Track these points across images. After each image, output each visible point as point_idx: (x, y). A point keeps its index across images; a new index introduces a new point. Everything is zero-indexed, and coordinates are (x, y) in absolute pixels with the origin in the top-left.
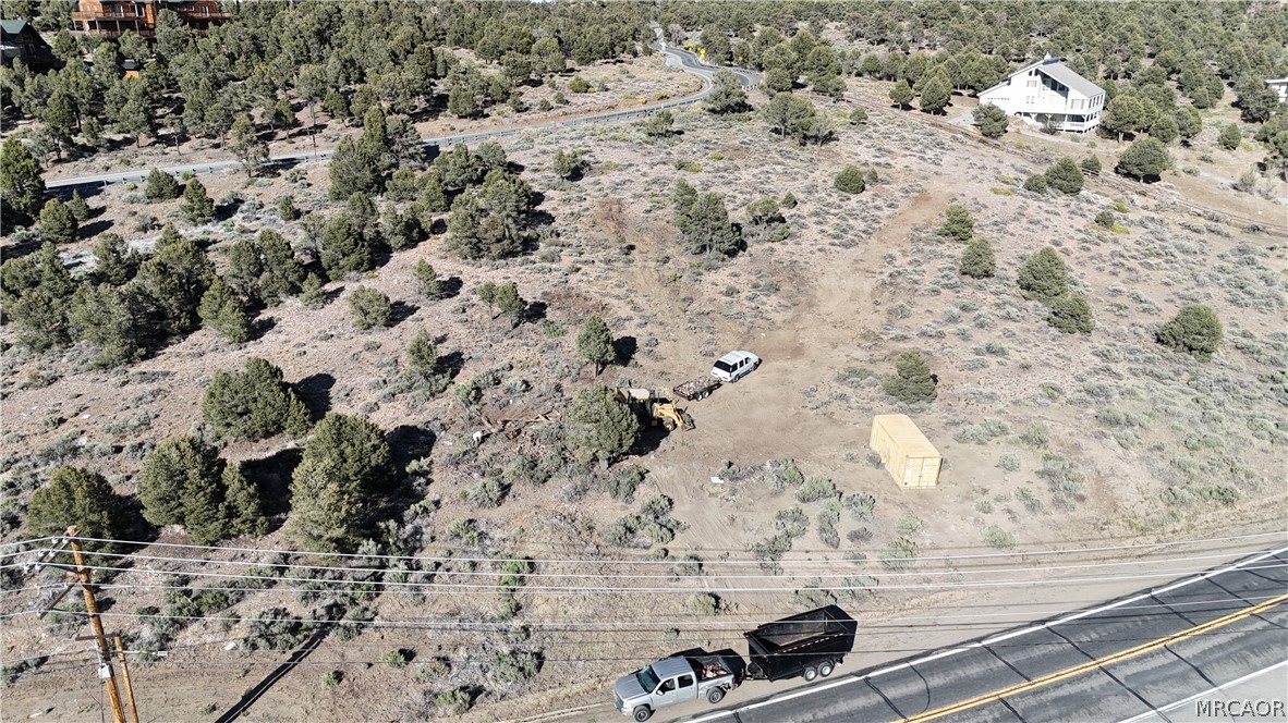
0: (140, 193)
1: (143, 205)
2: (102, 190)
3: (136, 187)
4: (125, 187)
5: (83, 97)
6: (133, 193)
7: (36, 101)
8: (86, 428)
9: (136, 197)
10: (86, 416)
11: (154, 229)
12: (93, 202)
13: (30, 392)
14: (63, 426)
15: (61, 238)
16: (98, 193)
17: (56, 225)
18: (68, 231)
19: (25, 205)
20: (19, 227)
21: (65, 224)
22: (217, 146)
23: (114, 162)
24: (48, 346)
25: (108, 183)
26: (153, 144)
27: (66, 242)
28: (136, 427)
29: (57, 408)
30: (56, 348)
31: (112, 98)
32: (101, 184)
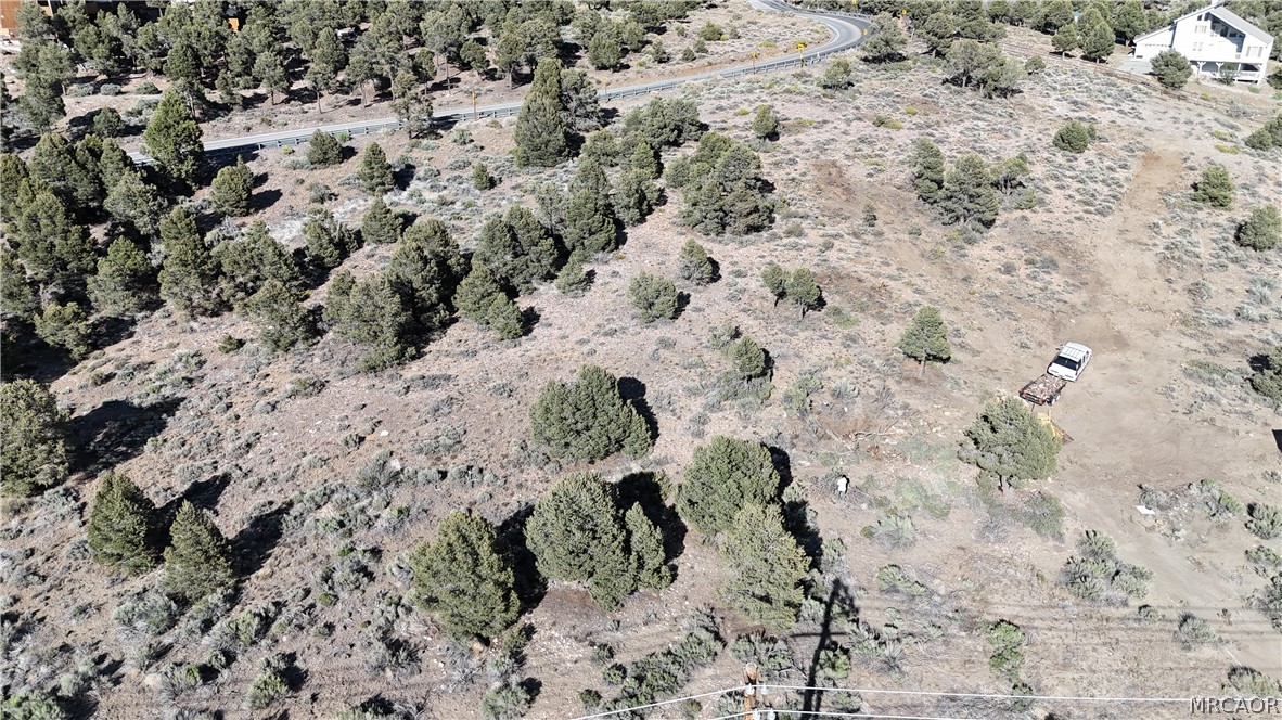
0: (303, 159)
1: (307, 172)
2: (257, 155)
3: (293, 151)
4: (282, 150)
5: (206, 48)
6: (292, 158)
7: (151, 52)
8: (391, 448)
9: (298, 163)
10: (385, 433)
11: (331, 199)
12: (254, 168)
13: (300, 401)
14: (365, 445)
15: (237, 211)
16: (254, 157)
17: (233, 197)
18: (244, 203)
19: (187, 172)
20: (182, 197)
21: (240, 195)
22: (356, 102)
23: (254, 121)
24: (293, 343)
25: (262, 147)
26: (287, 101)
27: (241, 215)
28: (451, 446)
29: (346, 423)
30: (300, 345)
31: (235, 49)
32: (255, 147)
